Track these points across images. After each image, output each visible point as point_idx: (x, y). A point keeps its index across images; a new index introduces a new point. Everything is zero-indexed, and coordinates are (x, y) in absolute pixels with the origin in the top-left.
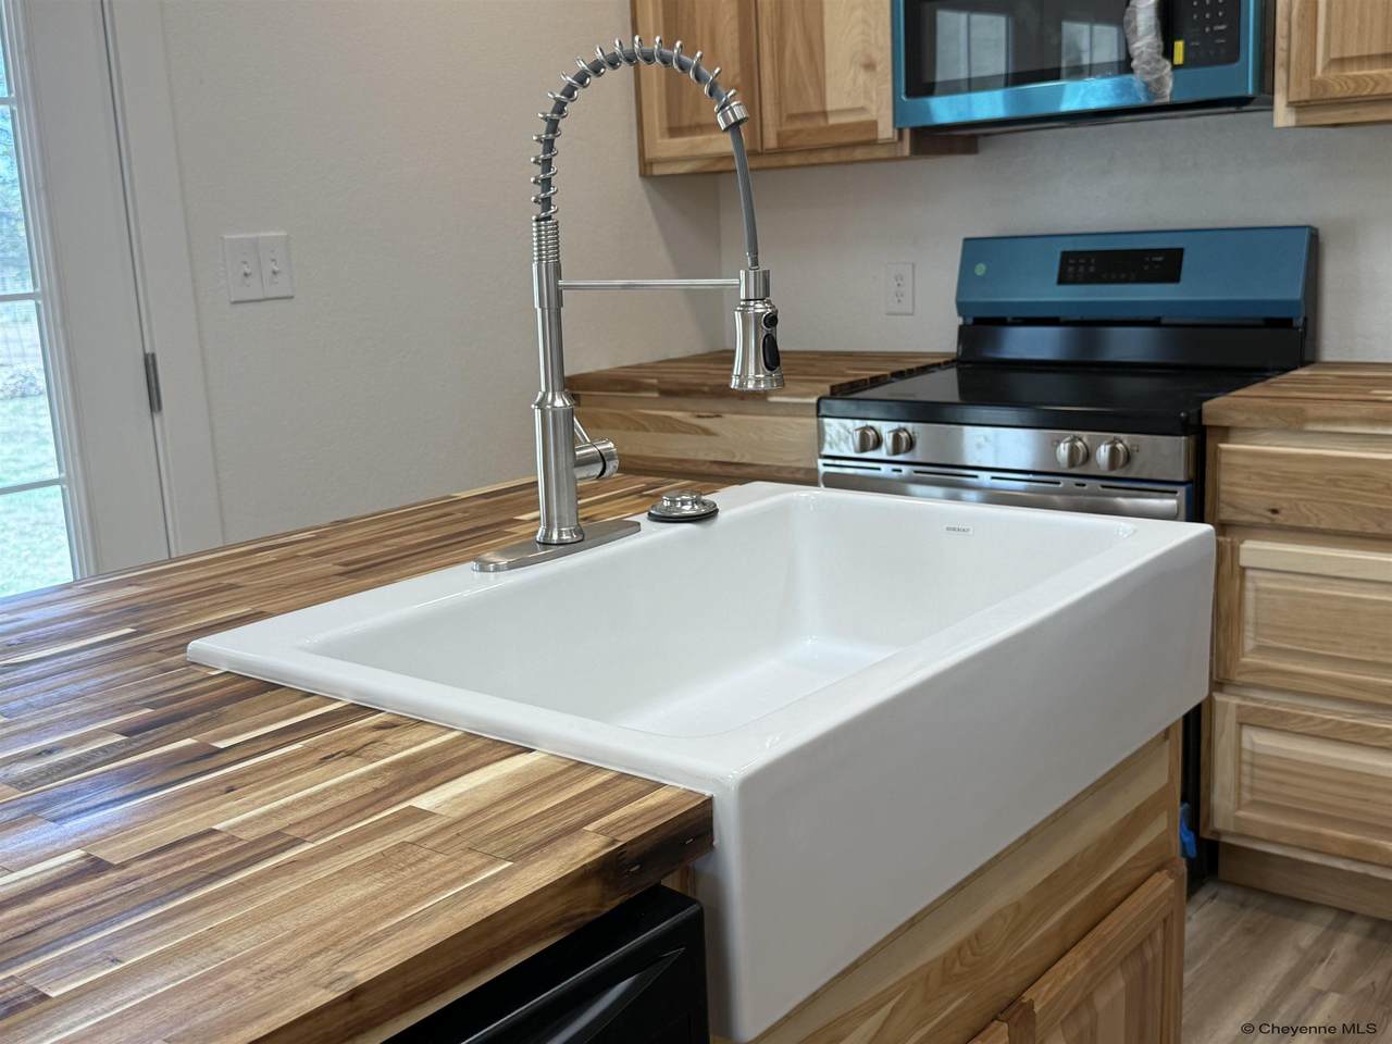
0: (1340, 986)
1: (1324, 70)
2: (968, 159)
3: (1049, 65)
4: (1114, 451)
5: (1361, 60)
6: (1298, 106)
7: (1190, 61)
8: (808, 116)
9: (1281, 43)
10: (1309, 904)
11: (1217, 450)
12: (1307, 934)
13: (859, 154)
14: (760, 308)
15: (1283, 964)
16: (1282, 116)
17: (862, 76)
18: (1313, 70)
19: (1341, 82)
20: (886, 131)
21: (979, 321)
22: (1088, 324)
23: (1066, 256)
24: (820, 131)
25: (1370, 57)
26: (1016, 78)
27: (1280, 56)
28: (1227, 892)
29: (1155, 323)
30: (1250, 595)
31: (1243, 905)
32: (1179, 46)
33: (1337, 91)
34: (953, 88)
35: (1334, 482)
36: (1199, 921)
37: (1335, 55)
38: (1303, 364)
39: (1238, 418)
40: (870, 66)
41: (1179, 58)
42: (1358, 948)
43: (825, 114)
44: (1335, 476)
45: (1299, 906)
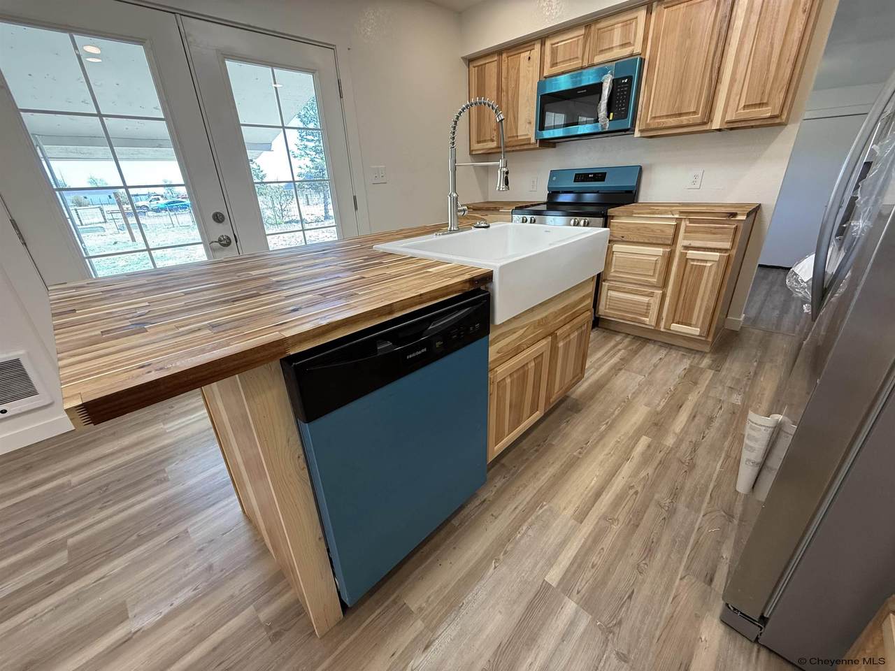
0: (625, 348)
1: (651, 119)
2: (553, 149)
3: (576, 121)
4: (585, 222)
5: (660, 117)
6: (641, 131)
7: (614, 119)
8: (513, 137)
9: (639, 113)
10: (619, 332)
11: (610, 222)
12: (618, 338)
13: (526, 147)
14: (505, 169)
15: (612, 343)
16: (637, 134)
17: (528, 126)
18: (647, 120)
19: (654, 124)
20: (533, 141)
21: (553, 192)
22: (580, 193)
23: (576, 175)
24: (516, 141)
25: (663, 116)
26: (566, 125)
27: (638, 117)
28: (600, 329)
29: (597, 192)
30: (614, 258)
31: (604, 332)
32: (612, 114)
33: (652, 127)
34: (550, 128)
35: (638, 230)
36: (594, 335)
37: (653, 116)
38: (634, 203)
39: (616, 213)
40: (530, 123)
41: (611, 118)
42: (630, 341)
43: (517, 136)
44: (639, 228)
45: (617, 332)
